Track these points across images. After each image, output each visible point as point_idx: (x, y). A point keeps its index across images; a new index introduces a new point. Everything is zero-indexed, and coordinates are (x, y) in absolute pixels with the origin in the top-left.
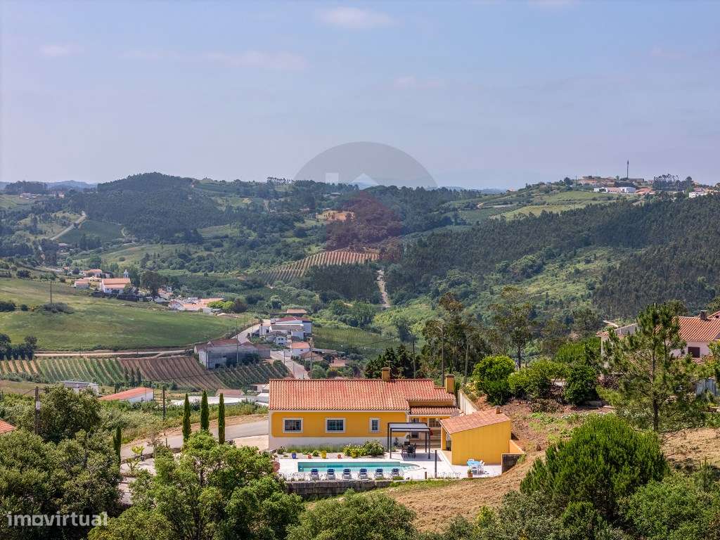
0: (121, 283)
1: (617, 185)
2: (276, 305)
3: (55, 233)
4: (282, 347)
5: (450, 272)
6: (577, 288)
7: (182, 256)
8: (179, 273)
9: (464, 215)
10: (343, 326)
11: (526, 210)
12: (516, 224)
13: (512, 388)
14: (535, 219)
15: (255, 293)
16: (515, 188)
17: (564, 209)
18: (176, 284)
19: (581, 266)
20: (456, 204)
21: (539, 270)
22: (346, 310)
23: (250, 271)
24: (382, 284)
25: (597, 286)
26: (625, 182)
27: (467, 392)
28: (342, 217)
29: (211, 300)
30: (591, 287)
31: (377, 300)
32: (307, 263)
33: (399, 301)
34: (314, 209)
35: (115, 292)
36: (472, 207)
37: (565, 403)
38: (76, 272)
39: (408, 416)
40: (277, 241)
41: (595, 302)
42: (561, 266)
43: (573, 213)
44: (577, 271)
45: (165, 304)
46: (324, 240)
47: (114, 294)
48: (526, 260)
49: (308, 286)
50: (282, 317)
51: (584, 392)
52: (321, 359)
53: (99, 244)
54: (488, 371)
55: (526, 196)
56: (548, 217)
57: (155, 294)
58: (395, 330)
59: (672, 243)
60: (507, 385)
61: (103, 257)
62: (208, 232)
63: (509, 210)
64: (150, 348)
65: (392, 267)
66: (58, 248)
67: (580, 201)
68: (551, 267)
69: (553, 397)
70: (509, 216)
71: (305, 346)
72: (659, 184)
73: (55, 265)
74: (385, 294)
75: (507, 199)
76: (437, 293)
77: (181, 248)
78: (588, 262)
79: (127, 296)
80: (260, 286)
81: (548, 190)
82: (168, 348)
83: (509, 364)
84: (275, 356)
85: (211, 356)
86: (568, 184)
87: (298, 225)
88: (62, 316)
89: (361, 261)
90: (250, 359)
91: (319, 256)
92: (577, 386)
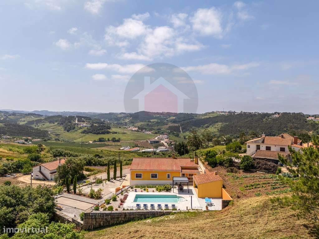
0: (136, 129)
1: (222, 112)
2: (163, 133)
3: (127, 121)
4: (163, 140)
5: (193, 127)
6: (216, 130)
7: (147, 124)
8: (147, 127)
9: (195, 117)
10: (174, 136)
11: (206, 117)
12: (204, 119)
13: (218, 161)
14: (208, 118)
15: (159, 131)
16: (204, 113)
17: (212, 116)
18: (146, 129)
19: (216, 126)
20: (194, 116)
21: (208, 127)
22: (175, 133)
23: (159, 127)
24: (181, 129)
25: (219, 130)
26: (223, 112)
27: (201, 160)
28: (174, 118)
29: (152, 132)
30: (218, 130)
31: (180, 132)
32: (168, 126)
33: (183, 132)
34: (170, 117)
35: (135, 130)
36: (196, 116)
37: (239, 169)
38: (129, 127)
39: (181, 173)
40: (163, 122)
41: (219, 133)
42: (213, 126)
43: (214, 117)
44: (216, 127)
45: (144, 132)
46: (171, 122)
47: (135, 131)
48: (206, 125)
49: (168, 129)
50: (163, 135)
51: (249, 166)
52: (170, 142)
53: (134, 122)
54: (209, 154)
55: (206, 114)
56: (210, 118)
57: (142, 131)
58: (183, 137)
59: (233, 122)
60: (216, 160)
61: (135, 125)
62: (152, 120)
63: (203, 117)
64: (140, 140)
65: (183, 126)
66: (127, 123)
67: (215, 115)
68: (211, 126)
69: (235, 166)
70: (203, 118)
71: (167, 140)
72: (229, 112)
73: (126, 126)
74: (181, 131)
75: (203, 115)
76: (190, 131)
77: (147, 123)
78: (217, 125)
79: (137, 131)
80: (160, 129)
81: (210, 113)
82: (143, 140)
83: (216, 152)
84: (162, 141)
85: (151, 141)
86: (213, 112)
87: (167, 119)
88: (125, 134)
89: (177, 125)
90: (157, 142)
91: (170, 124)
92: (246, 163)
